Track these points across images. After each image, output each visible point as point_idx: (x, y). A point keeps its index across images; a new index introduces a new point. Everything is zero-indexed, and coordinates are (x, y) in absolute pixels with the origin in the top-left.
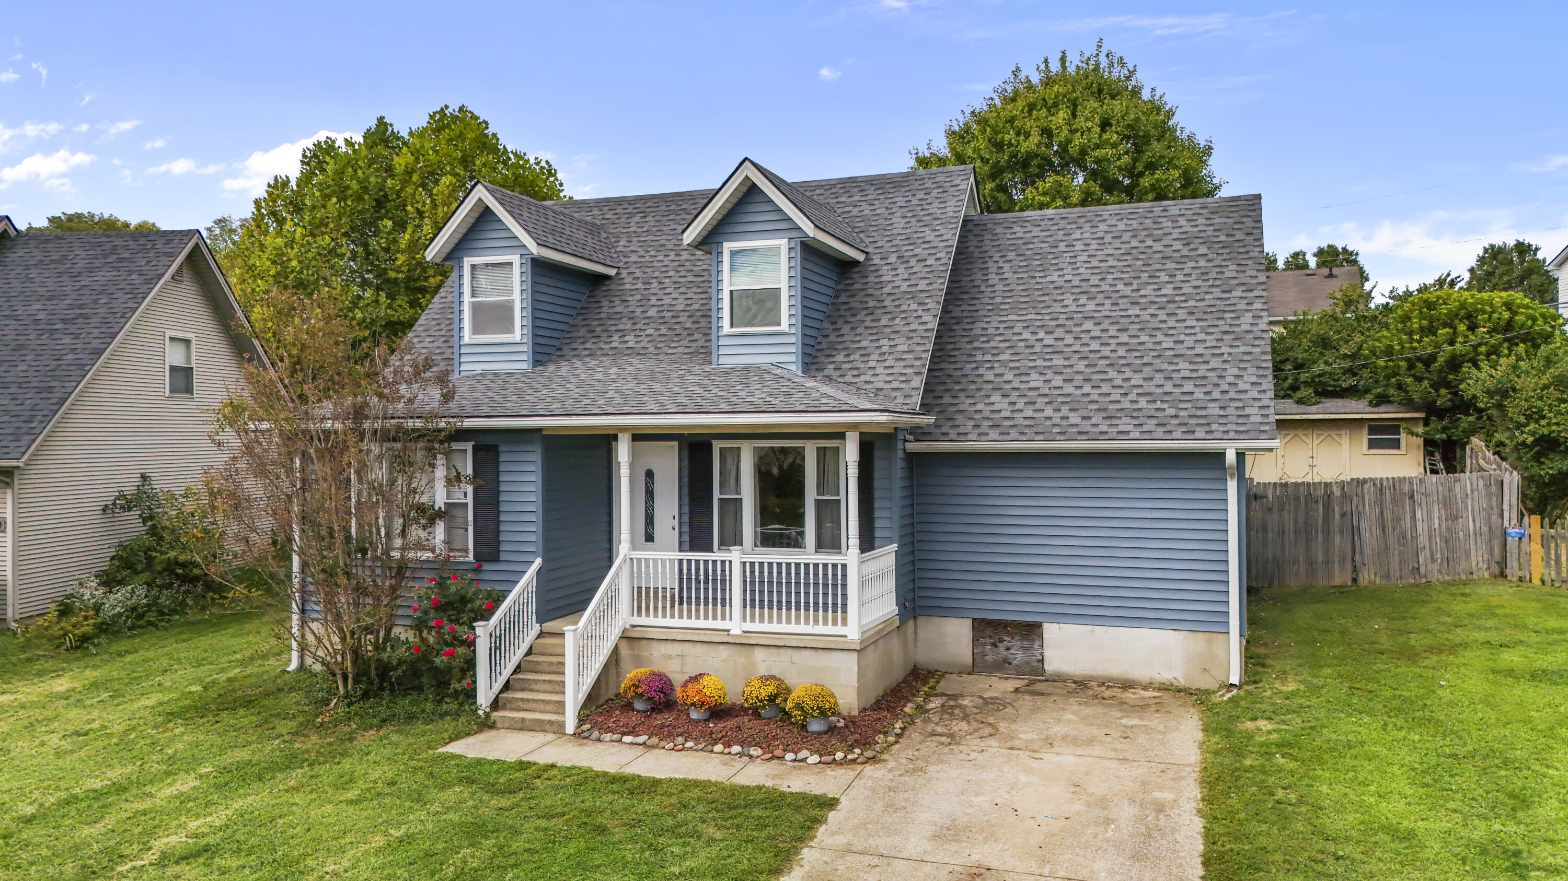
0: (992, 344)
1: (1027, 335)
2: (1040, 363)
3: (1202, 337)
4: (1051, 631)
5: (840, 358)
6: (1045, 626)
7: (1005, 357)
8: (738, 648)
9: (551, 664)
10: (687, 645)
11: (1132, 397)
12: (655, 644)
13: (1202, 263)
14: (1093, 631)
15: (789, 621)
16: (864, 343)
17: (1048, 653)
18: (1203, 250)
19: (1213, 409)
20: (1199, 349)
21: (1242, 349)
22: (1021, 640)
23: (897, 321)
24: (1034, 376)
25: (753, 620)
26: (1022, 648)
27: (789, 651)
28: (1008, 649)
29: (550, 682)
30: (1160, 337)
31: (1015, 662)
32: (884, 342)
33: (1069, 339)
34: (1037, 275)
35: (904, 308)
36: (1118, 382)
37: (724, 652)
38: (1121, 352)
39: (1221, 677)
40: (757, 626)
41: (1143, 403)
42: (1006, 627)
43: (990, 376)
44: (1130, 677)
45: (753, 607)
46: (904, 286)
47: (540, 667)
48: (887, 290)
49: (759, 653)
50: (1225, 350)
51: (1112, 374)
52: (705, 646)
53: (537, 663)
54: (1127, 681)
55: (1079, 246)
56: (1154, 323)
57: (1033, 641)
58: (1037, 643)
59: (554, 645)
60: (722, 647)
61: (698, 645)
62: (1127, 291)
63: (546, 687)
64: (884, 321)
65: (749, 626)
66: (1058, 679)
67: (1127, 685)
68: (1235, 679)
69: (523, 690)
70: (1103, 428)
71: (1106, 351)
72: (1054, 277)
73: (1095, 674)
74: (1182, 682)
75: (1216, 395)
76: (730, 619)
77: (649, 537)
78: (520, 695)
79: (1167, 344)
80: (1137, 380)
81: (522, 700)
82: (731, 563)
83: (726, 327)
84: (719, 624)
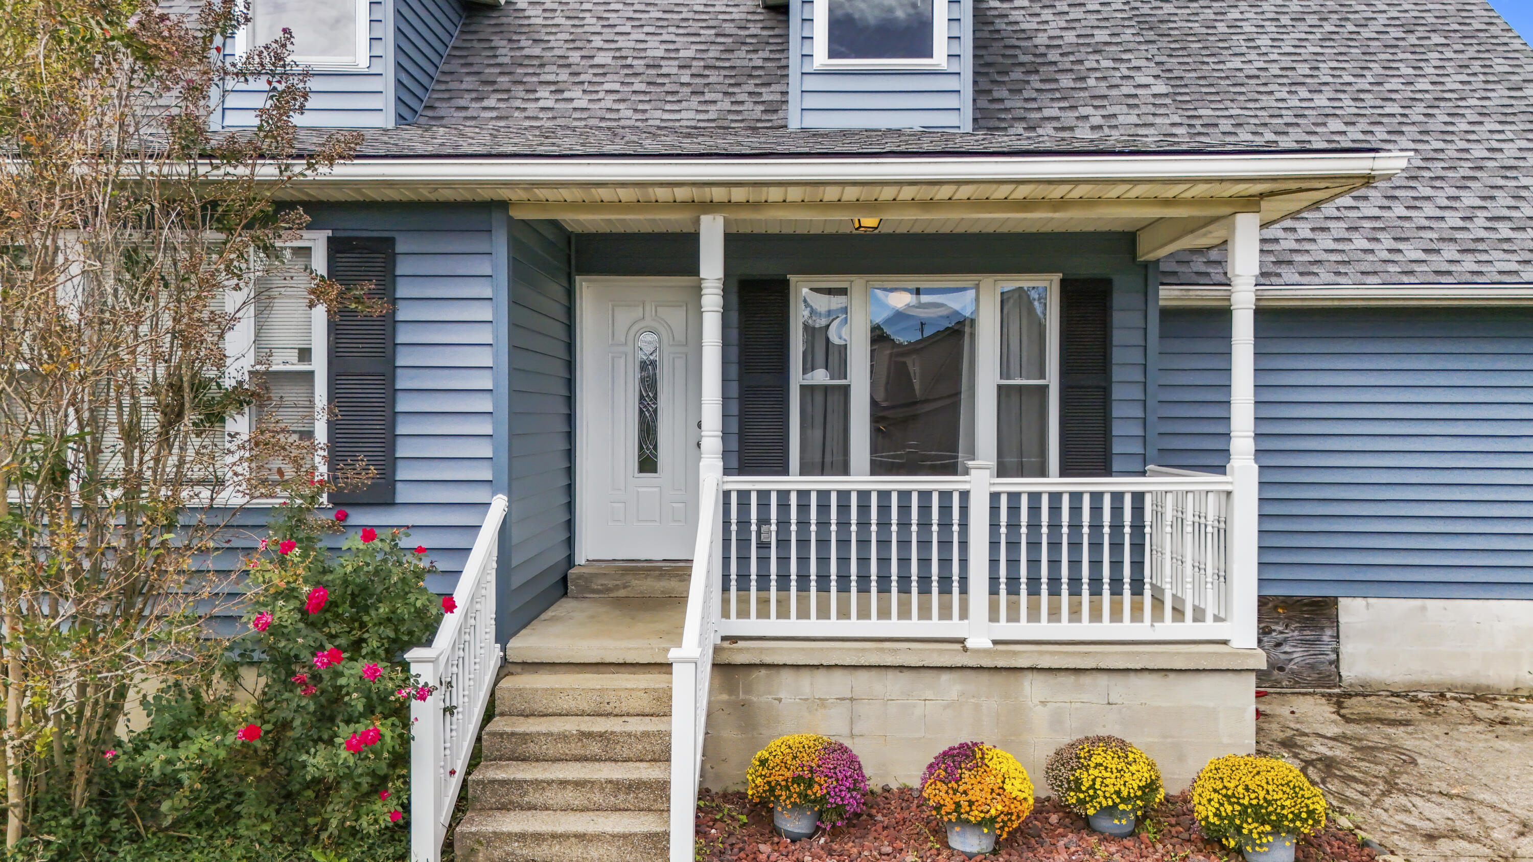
4: (1354, 611)
6: (1342, 602)
8: (984, 677)
9: (564, 737)
10: (863, 675)
11: (1480, 222)
12: (786, 677)
13: (1449, 54)
14: (1424, 609)
17: (1347, 648)
18: (1437, 39)
22: (1301, 629)
23: (1091, 82)
25: (1013, 617)
26: (1304, 642)
27: (1103, 680)
28: (1278, 644)
29: (579, 784)
31: (1291, 666)
34: (1206, 59)
36: (1444, 202)
37: (951, 686)
40: (1023, 629)
41: (1504, 230)
42: (1276, 608)
44: (1484, 681)
45: (1013, 590)
46: (1070, 37)
49: (1033, 688)
52: (906, 676)
53: (525, 737)
54: (1477, 688)
55: (1248, 28)
56: (1437, 125)
57: (1322, 628)
58: (1329, 632)
59: (551, 691)
60: (945, 677)
61: (891, 675)
63: (570, 796)
64: (1066, 81)
65: (1005, 630)
66: (1365, 691)
67: (1482, 695)
69: (504, 808)
70: (1470, 266)
72: (1237, 63)
73: (1424, 678)
76: (964, 615)
77: (648, 464)
78: (511, 823)
79: (1478, 151)
80: (1469, 199)
81: (522, 837)
82: (965, 495)
83: (821, 57)
84: (935, 627)
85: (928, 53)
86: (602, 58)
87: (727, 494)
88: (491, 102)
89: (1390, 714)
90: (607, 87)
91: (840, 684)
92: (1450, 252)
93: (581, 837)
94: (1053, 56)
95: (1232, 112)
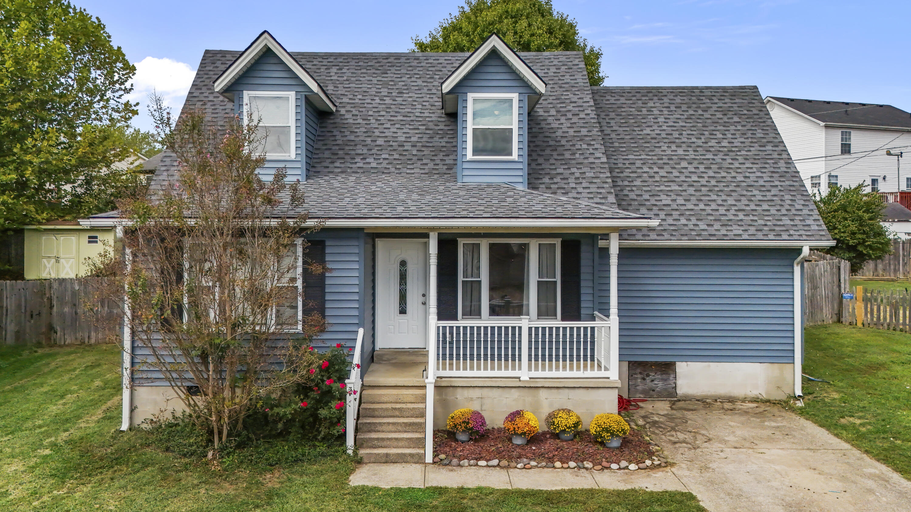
0: (625, 174)
1: (646, 169)
2: (662, 188)
3: (759, 174)
4: (682, 367)
5: (546, 180)
6: (678, 364)
7: (638, 183)
8: (526, 390)
9: (387, 409)
10: (486, 390)
11: (732, 212)
12: (459, 390)
14: (709, 366)
15: (550, 369)
16: (560, 171)
17: (679, 382)
19: (786, 221)
20: (761, 183)
21: (787, 183)
22: (662, 374)
23: (577, 156)
24: (663, 197)
25: (537, 369)
26: (662, 380)
27: (566, 391)
28: (652, 381)
29: (394, 424)
30: (734, 174)
31: (657, 389)
32: (574, 170)
33: (676, 173)
35: (578, 147)
36: (720, 202)
37: (515, 393)
38: (713, 182)
39: (788, 391)
40: (540, 374)
41: (741, 216)
42: (651, 366)
43: (632, 196)
44: (732, 395)
45: (536, 360)
46: (571, 132)
47: (377, 413)
48: (559, 133)
49: (543, 394)
50: (777, 183)
51: (714, 197)
52: (500, 390)
53: (374, 410)
54: (731, 397)
55: (656, 111)
56: (725, 165)
57: (669, 374)
58: (672, 376)
59: (381, 395)
60: (513, 390)
61: (495, 390)
62: (699, 143)
63: (391, 428)
64: (567, 155)
65: (534, 374)
66: (686, 398)
67: (732, 400)
68: (798, 392)
69: (370, 431)
70: (724, 232)
71: (703, 181)
73: (709, 394)
74: (765, 396)
75: (784, 212)
76: (520, 368)
77: (403, 311)
78: (374, 435)
79: (740, 178)
80: (731, 201)
81: (378, 439)
82: (520, 328)
83: (470, 155)
84: (510, 373)
85: (511, 154)
86: (380, 141)
87: (438, 327)
88: (337, 164)
89: (691, 407)
90: (383, 156)
91: (477, 393)
92: (717, 226)
93: (396, 439)
94: (563, 142)
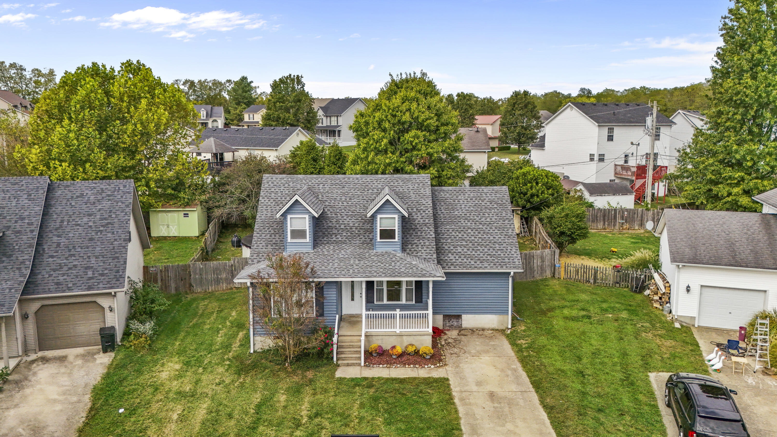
0: (445, 236)
1: (453, 234)
2: (459, 243)
3: (500, 236)
4: (464, 317)
5: (410, 247)
6: (463, 315)
7: (449, 241)
8: (398, 336)
10: (384, 336)
11: (486, 256)
14: (475, 316)
17: (463, 322)
19: (507, 260)
20: (500, 241)
21: (511, 241)
22: (456, 320)
24: (459, 248)
26: (457, 322)
27: (413, 336)
28: (452, 322)
29: (350, 351)
30: (489, 236)
31: (455, 325)
33: (465, 236)
35: (424, 229)
36: (481, 251)
37: (395, 337)
38: (480, 241)
39: (506, 326)
40: (404, 330)
41: (489, 258)
42: (452, 317)
43: (446, 247)
45: (402, 325)
48: (417, 222)
49: (405, 338)
50: (506, 241)
51: (479, 248)
52: (389, 336)
54: (483, 328)
56: (487, 231)
57: (459, 320)
61: (387, 337)
62: (478, 219)
64: (419, 234)
65: (401, 330)
66: (466, 329)
67: (483, 330)
68: (510, 327)
70: (480, 265)
71: (476, 240)
72: (457, 213)
73: (475, 327)
74: (497, 328)
75: (506, 255)
76: (396, 328)
77: (353, 299)
79: (492, 238)
80: (486, 250)
82: (396, 314)
83: (378, 239)
84: (392, 330)
85: (395, 239)
86: (342, 227)
87: (366, 314)
88: (325, 239)
89: (466, 334)
91: (380, 338)
92: (478, 262)
93: (351, 357)
94: (418, 227)
95: (453, 227)
